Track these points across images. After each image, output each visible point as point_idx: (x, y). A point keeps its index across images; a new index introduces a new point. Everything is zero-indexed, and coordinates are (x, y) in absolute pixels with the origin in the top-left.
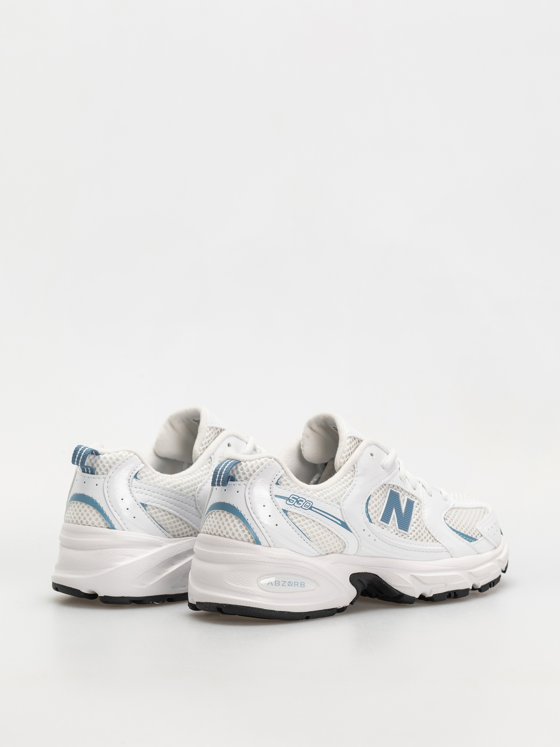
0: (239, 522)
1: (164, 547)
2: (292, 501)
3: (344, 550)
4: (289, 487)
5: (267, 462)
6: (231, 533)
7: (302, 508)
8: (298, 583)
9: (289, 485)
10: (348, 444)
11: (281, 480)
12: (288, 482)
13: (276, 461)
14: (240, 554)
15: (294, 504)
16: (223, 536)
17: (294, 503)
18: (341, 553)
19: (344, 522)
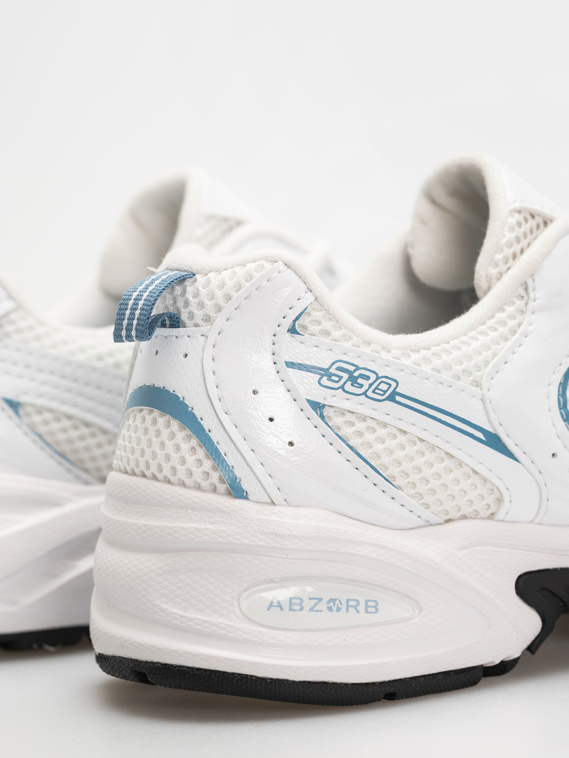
0: (189, 437)
1: (69, 508)
2: (336, 379)
3: (498, 509)
4: (328, 340)
5: (264, 272)
6: (169, 469)
7: (367, 396)
8: (358, 602)
9: (327, 333)
10: (512, 229)
11: (305, 320)
12: (327, 325)
13: (289, 271)
14: (190, 525)
15: (342, 387)
16: (151, 476)
17: (341, 383)
18: (492, 516)
19: (495, 434)
